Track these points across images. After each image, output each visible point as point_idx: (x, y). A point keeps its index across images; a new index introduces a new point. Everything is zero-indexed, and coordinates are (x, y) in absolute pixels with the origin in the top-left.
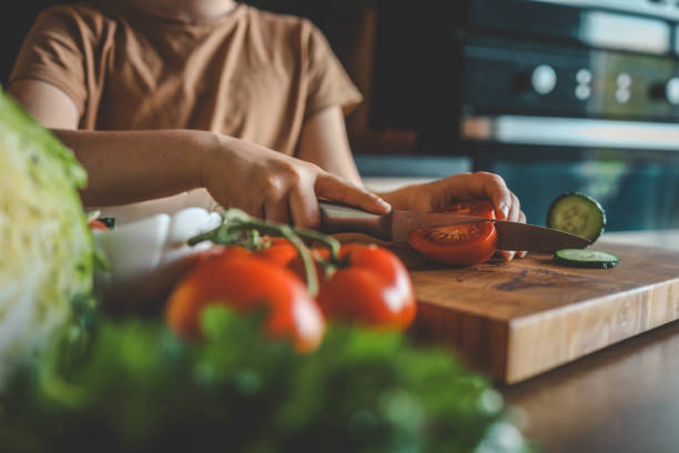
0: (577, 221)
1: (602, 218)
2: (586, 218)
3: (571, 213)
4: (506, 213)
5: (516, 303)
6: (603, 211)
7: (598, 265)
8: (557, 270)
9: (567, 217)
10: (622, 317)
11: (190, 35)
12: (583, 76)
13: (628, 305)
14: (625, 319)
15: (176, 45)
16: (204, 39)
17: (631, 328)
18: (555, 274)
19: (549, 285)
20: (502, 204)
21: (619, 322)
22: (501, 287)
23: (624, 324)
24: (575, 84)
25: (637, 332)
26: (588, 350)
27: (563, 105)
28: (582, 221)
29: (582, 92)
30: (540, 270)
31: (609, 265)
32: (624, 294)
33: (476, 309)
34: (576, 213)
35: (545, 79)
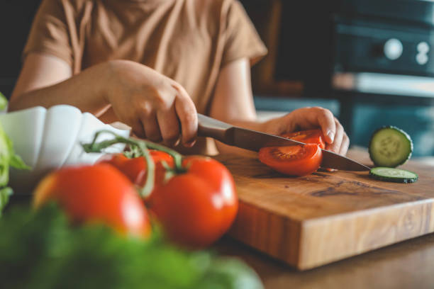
0: (391, 148)
1: (410, 146)
2: (398, 146)
3: (386, 142)
4: (332, 138)
5: (318, 207)
6: (411, 141)
7: (400, 181)
8: (367, 183)
9: (384, 144)
10: (408, 221)
11: (142, 11)
12: (423, 48)
13: (413, 212)
14: (410, 223)
15: (132, 18)
16: (151, 12)
17: (415, 231)
18: (363, 185)
19: (355, 194)
20: (329, 132)
21: (405, 225)
22: (314, 194)
23: (409, 227)
24: (417, 52)
25: (422, 233)
26: (376, 246)
27: (406, 67)
28: (395, 147)
29: (422, 58)
30: (354, 182)
31: (409, 181)
32: (409, 205)
33: (283, 210)
34: (390, 142)
35: (394, 49)
